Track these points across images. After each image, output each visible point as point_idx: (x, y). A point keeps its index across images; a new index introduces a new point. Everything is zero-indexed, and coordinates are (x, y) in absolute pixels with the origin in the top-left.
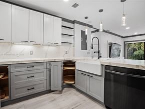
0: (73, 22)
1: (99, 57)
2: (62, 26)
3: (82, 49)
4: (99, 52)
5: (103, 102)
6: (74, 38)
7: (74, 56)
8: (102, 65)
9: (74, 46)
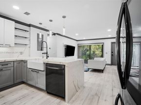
0: (29, 25)
1: (47, 57)
2: (16, 28)
3: (38, 50)
4: (47, 53)
5: (45, 89)
6: (30, 40)
7: (29, 56)
8: (44, 63)
9: (29, 47)
